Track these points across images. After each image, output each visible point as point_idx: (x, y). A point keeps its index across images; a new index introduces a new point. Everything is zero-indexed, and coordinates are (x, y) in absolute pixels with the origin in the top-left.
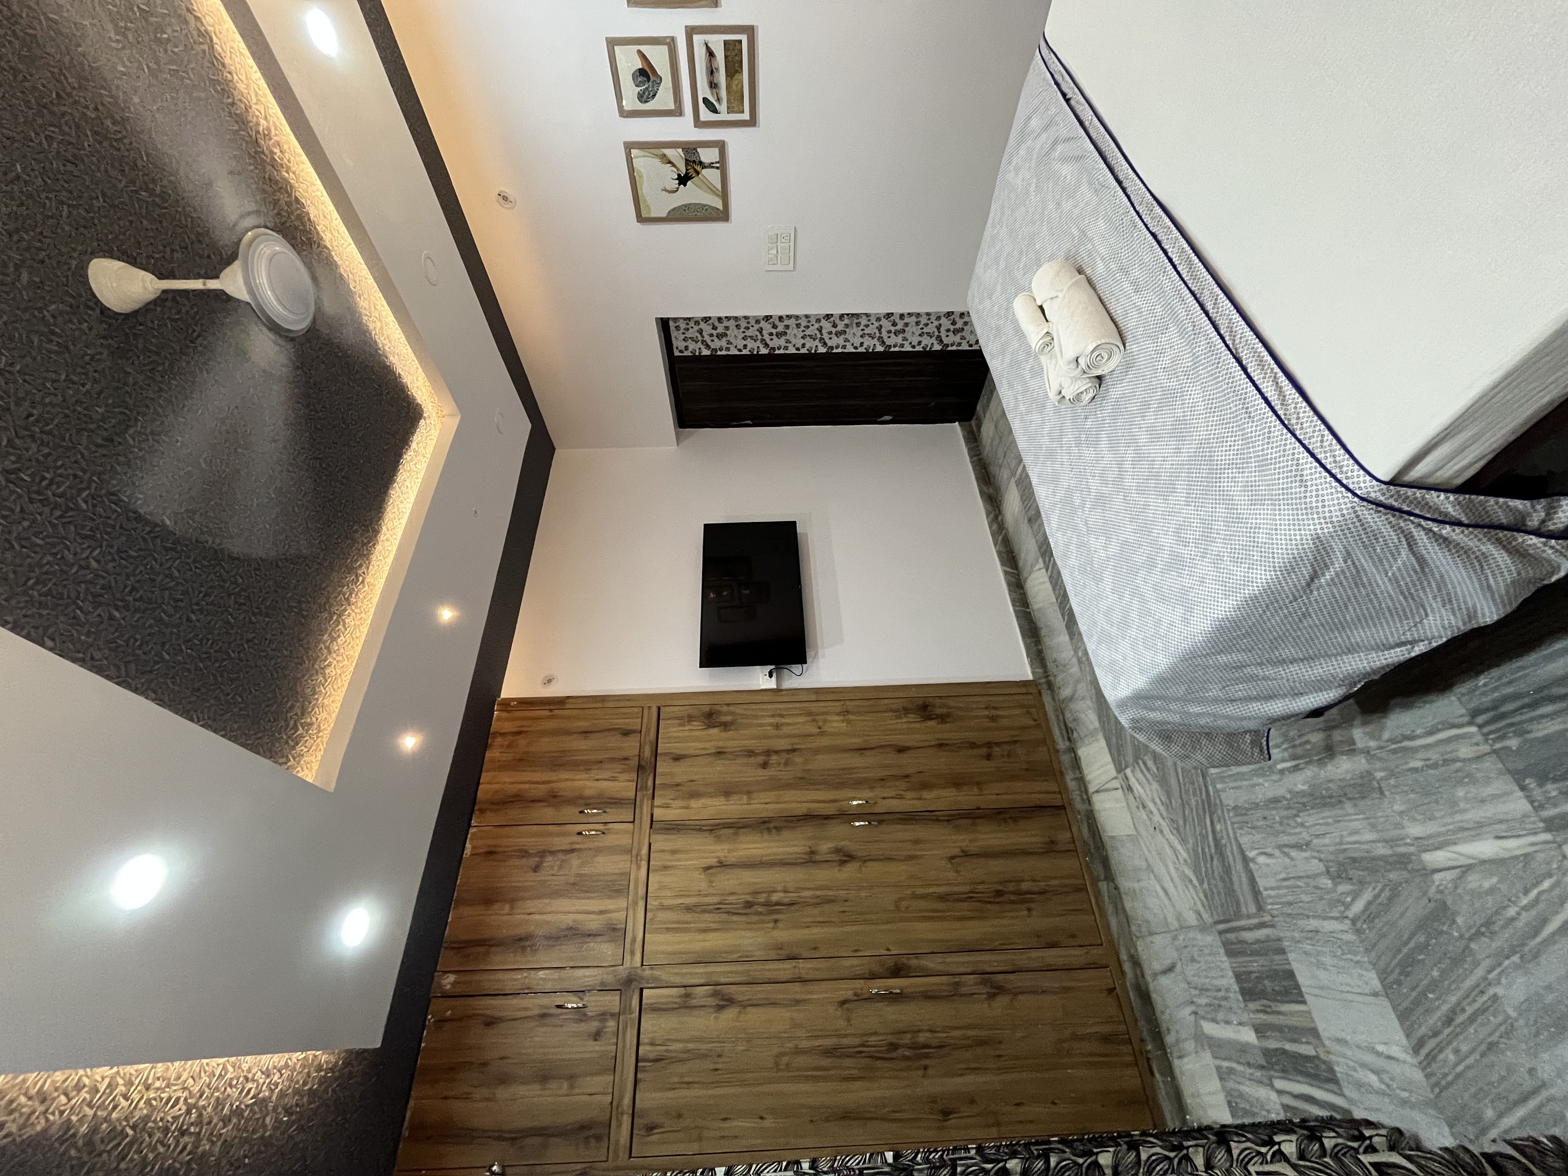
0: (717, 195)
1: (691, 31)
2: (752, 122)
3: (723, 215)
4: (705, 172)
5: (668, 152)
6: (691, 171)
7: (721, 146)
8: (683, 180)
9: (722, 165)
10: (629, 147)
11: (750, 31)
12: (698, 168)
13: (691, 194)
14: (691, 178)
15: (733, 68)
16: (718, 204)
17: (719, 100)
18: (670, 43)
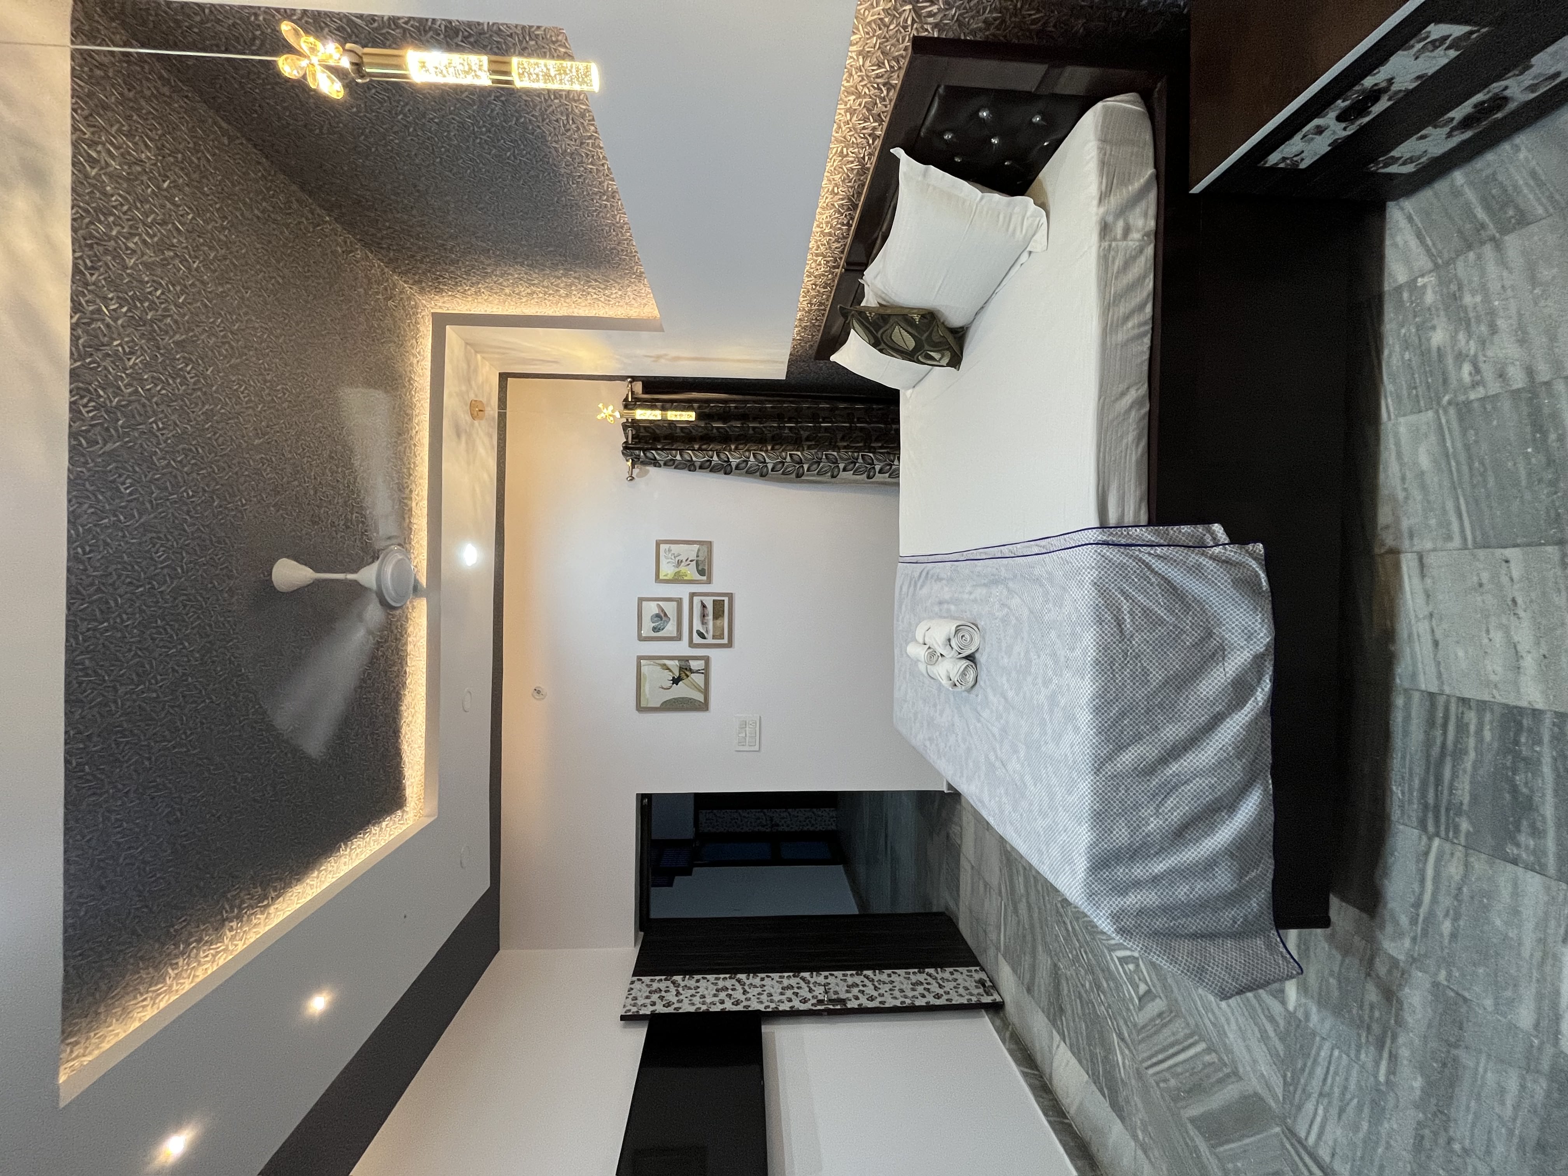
0: (700, 691)
1: (692, 595)
2: (730, 645)
3: (703, 706)
4: (693, 676)
5: (667, 662)
6: (683, 675)
7: (707, 660)
8: (676, 681)
9: (706, 672)
10: (640, 658)
11: (730, 596)
12: (688, 673)
13: (682, 690)
14: (682, 680)
15: (718, 613)
16: (700, 697)
17: (707, 632)
18: (679, 601)
